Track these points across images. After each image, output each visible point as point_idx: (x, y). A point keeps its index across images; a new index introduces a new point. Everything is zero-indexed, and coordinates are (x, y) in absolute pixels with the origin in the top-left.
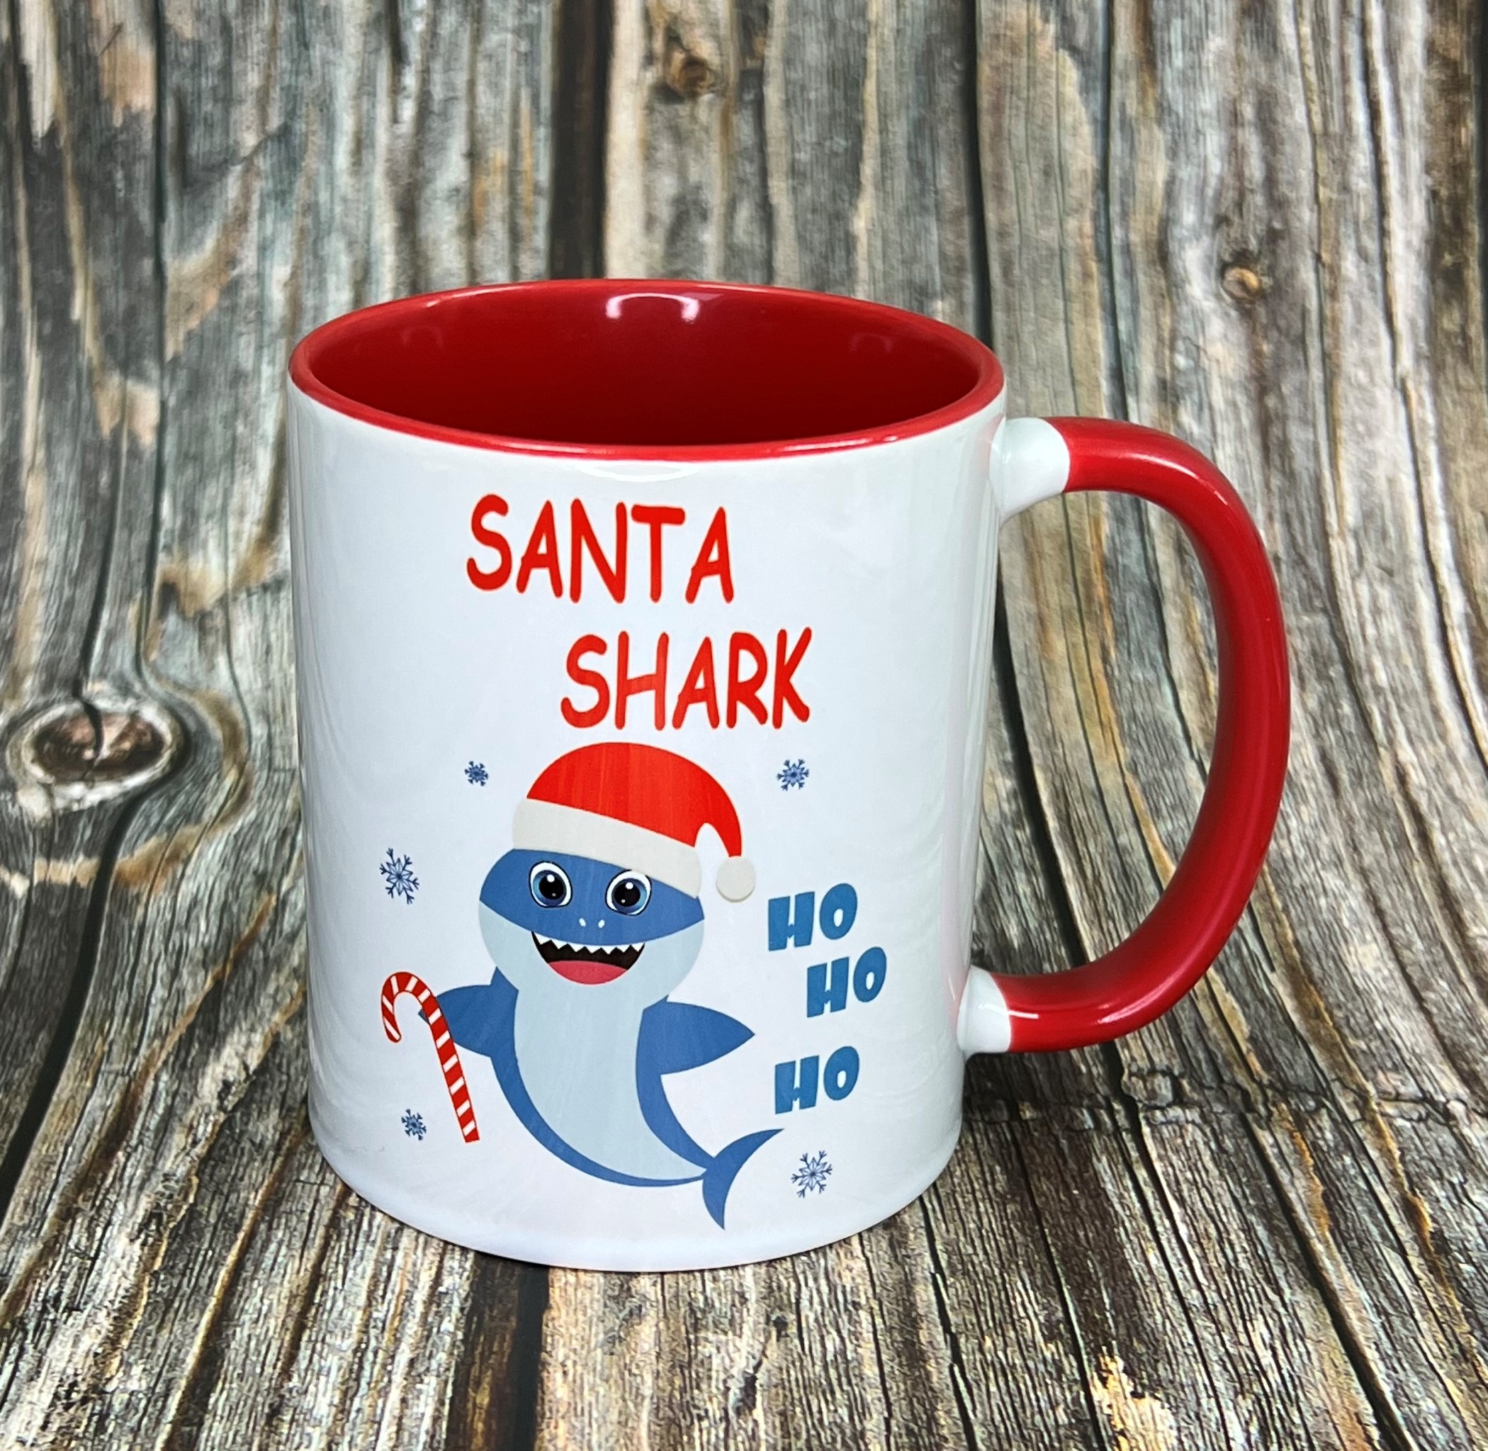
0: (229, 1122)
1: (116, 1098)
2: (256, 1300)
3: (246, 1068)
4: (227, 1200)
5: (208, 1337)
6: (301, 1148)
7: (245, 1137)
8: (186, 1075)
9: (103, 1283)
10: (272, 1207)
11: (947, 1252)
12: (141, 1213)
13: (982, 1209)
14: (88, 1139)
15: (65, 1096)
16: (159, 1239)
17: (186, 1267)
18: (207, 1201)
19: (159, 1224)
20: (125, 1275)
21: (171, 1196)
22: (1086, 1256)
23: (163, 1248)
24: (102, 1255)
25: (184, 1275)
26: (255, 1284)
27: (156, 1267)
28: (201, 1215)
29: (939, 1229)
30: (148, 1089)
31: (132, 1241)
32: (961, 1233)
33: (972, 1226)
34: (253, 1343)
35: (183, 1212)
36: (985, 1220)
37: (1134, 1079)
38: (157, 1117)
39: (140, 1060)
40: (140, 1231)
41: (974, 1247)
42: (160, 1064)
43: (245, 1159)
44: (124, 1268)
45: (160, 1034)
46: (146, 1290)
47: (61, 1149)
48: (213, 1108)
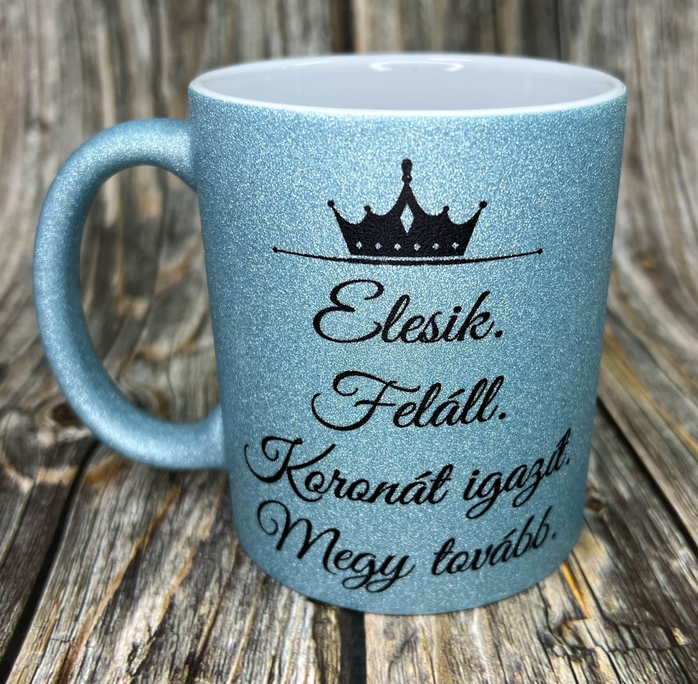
1: (57, 665)
3: (149, 629)
30: (81, 655)
39: (78, 627)
42: (92, 629)
45: (95, 600)
48: (124, 672)
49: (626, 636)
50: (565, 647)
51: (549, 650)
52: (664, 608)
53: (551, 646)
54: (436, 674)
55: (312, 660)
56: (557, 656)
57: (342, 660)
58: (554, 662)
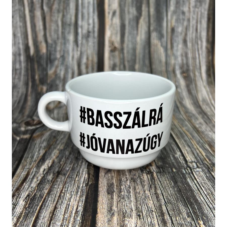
0: (44, 177)
1: (26, 173)
2: (44, 213)
3: (48, 166)
4: (41, 192)
5: (34, 223)
6: (56, 181)
7: (46, 179)
8: (38, 168)
9: (17, 210)
10: (49, 193)
11: (166, 199)
12: (26, 195)
13: (171, 190)
14: (20, 181)
15: (18, 173)
16: (28, 201)
17: (32, 206)
18: (38, 192)
19: (29, 197)
20: (21, 209)
21: (32, 191)
22: (190, 198)
23: (29, 202)
24: (18, 204)
25: (31, 208)
26: (44, 210)
27: (27, 207)
28: (36, 195)
29: (164, 194)
30: (32, 171)
31: (23, 201)
32: (168, 195)
33: (170, 193)
34: (42, 224)
35: (33, 195)
36: (172, 192)
37: (190, 163)
38: (32, 176)
39: (31, 166)
40: (25, 199)
41: (171, 197)
42: (34, 166)
43: (46, 183)
44: (21, 207)
45: (35, 161)
46: (24, 212)
47: (15, 183)
48: (42, 174)
49: (161, 170)
50: (146, 172)
51: (142, 172)
52: (171, 164)
53: (143, 171)
54: (115, 176)
55: (87, 172)
56: (144, 173)
57: (94, 173)
58: (143, 174)
